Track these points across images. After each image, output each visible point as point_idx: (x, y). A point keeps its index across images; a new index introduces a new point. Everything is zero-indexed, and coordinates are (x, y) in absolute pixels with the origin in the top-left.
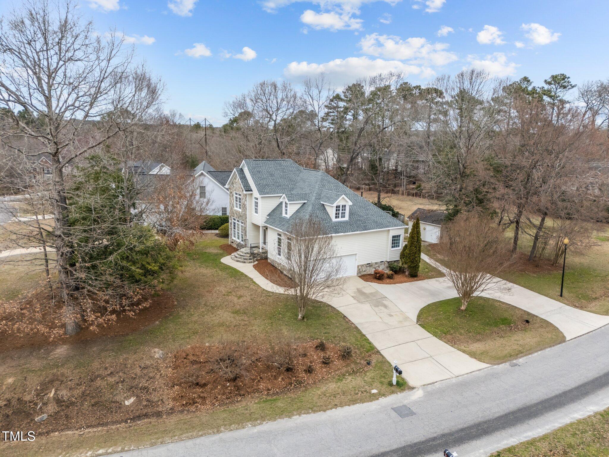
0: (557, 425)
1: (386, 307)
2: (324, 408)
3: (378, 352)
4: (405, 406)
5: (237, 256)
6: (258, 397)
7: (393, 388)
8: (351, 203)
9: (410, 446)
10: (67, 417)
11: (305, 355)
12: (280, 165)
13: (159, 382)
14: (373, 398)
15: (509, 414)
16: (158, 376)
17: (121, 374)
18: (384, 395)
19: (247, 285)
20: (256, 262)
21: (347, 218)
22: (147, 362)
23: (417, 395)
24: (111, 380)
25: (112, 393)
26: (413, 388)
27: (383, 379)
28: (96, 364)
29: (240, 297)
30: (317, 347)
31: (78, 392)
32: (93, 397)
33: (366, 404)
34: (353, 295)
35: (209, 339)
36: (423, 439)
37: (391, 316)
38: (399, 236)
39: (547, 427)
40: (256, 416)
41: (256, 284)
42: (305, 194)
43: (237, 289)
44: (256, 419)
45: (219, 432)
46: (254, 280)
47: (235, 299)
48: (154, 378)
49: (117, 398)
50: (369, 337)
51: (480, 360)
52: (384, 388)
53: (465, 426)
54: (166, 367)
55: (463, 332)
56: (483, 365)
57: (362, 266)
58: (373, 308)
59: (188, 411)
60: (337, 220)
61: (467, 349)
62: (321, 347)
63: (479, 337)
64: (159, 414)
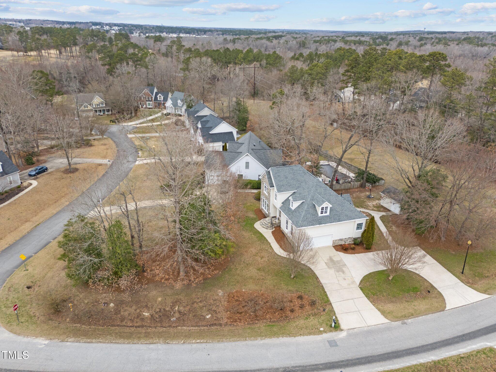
0: (408, 364)
1: (343, 272)
2: (295, 335)
3: (331, 304)
4: (334, 340)
5: (263, 223)
6: (265, 322)
7: (332, 329)
8: (331, 206)
9: (330, 363)
10: (183, 320)
11: (291, 301)
12: (293, 169)
13: (221, 309)
14: (321, 333)
15: (386, 354)
16: (220, 305)
17: (205, 302)
18: (326, 332)
19: (267, 248)
20: (274, 229)
21: (328, 214)
22: (216, 297)
23: (343, 335)
24: (201, 304)
25: (201, 311)
26: (342, 330)
27: (328, 322)
28: (194, 296)
29: (262, 257)
30: (298, 297)
31: (187, 309)
32: (194, 312)
33: (315, 336)
34: (326, 261)
35: (244, 287)
36: (337, 360)
37: (345, 279)
38: (362, 223)
39: (402, 365)
40: (263, 334)
41: (272, 248)
42: (305, 196)
43: (261, 251)
44: (263, 336)
45: (246, 340)
46: (271, 244)
47: (259, 259)
48: (219, 306)
49: (204, 314)
50: (328, 293)
51: (386, 317)
52: (327, 328)
53: (360, 357)
54: (224, 301)
55: (385, 294)
56: (387, 321)
57: (336, 240)
58: (336, 273)
59: (233, 325)
60: (322, 215)
61: (382, 308)
62: (300, 297)
63: (394, 300)
64: (221, 325)
